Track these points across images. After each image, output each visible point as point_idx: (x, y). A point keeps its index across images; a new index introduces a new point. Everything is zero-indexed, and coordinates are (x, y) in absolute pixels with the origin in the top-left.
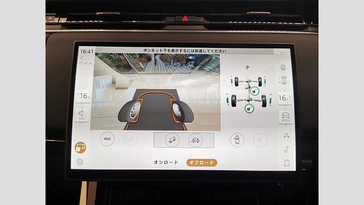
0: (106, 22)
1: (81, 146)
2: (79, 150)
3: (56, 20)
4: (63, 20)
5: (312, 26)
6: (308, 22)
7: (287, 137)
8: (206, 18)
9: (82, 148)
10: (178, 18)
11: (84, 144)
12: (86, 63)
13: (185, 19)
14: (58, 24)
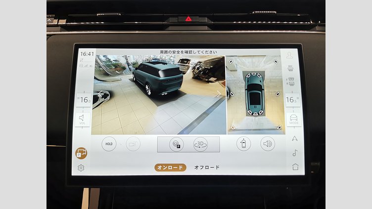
0: (107, 24)
1: (82, 152)
2: (80, 156)
3: (55, 22)
4: (63, 22)
5: (320, 25)
6: (315, 21)
7: (295, 141)
8: (209, 18)
9: (83, 154)
10: (181, 19)
11: (85, 149)
12: (86, 66)
13: (188, 19)
14: (57, 26)
